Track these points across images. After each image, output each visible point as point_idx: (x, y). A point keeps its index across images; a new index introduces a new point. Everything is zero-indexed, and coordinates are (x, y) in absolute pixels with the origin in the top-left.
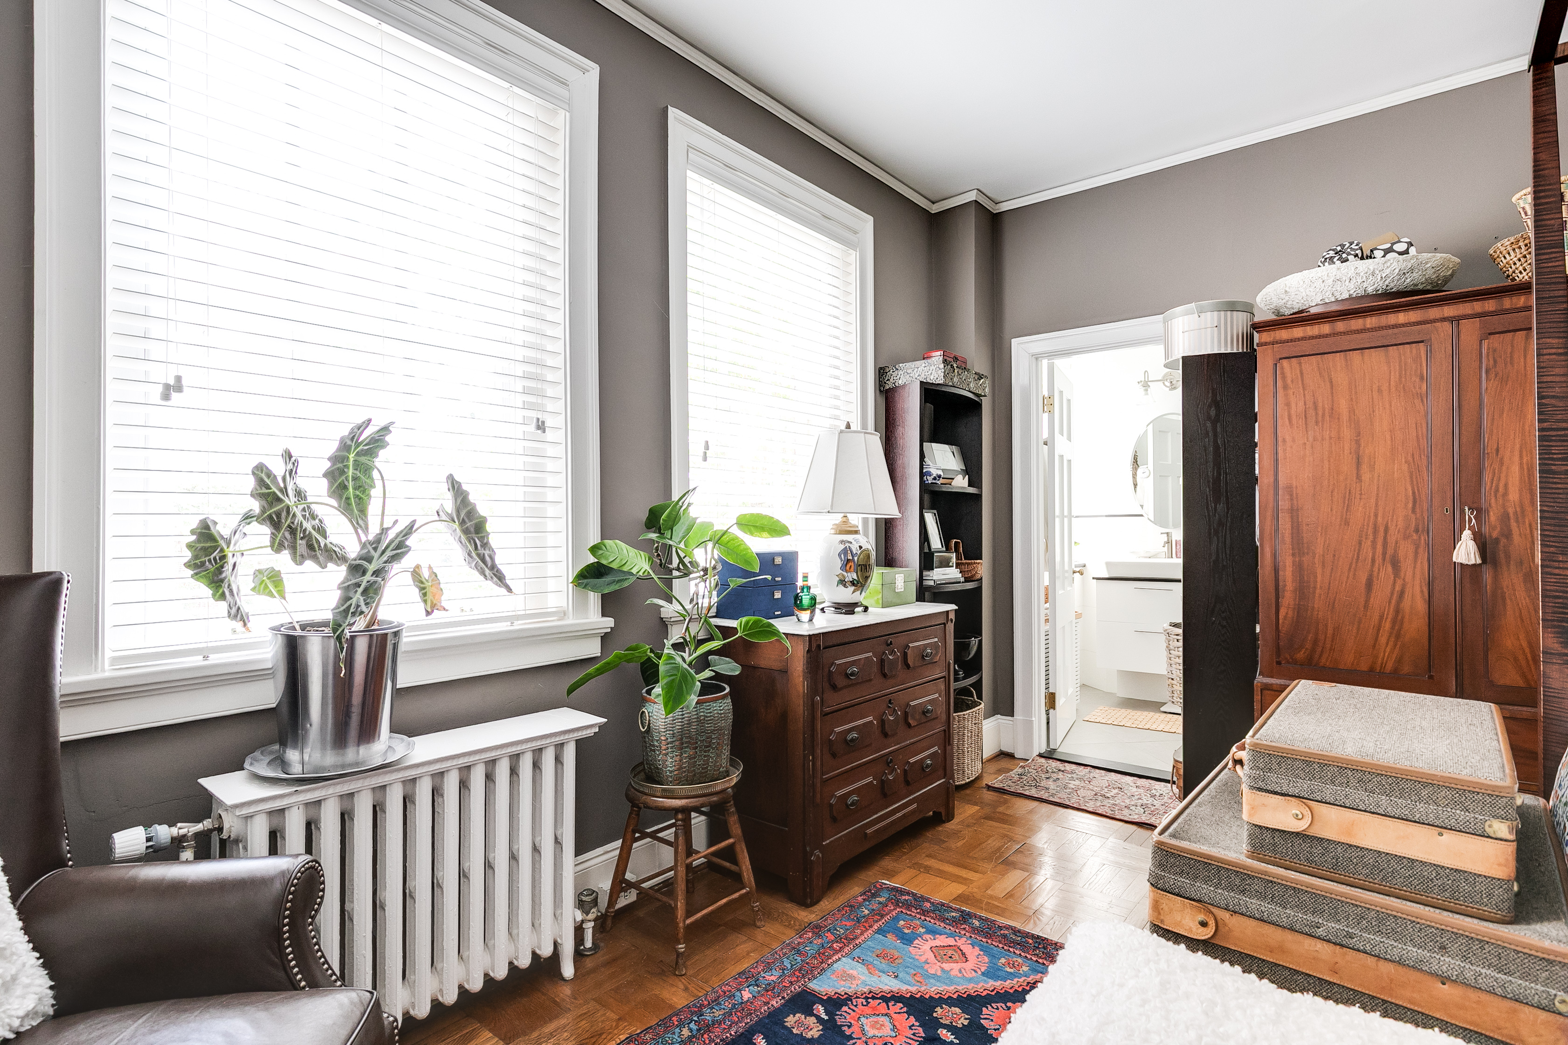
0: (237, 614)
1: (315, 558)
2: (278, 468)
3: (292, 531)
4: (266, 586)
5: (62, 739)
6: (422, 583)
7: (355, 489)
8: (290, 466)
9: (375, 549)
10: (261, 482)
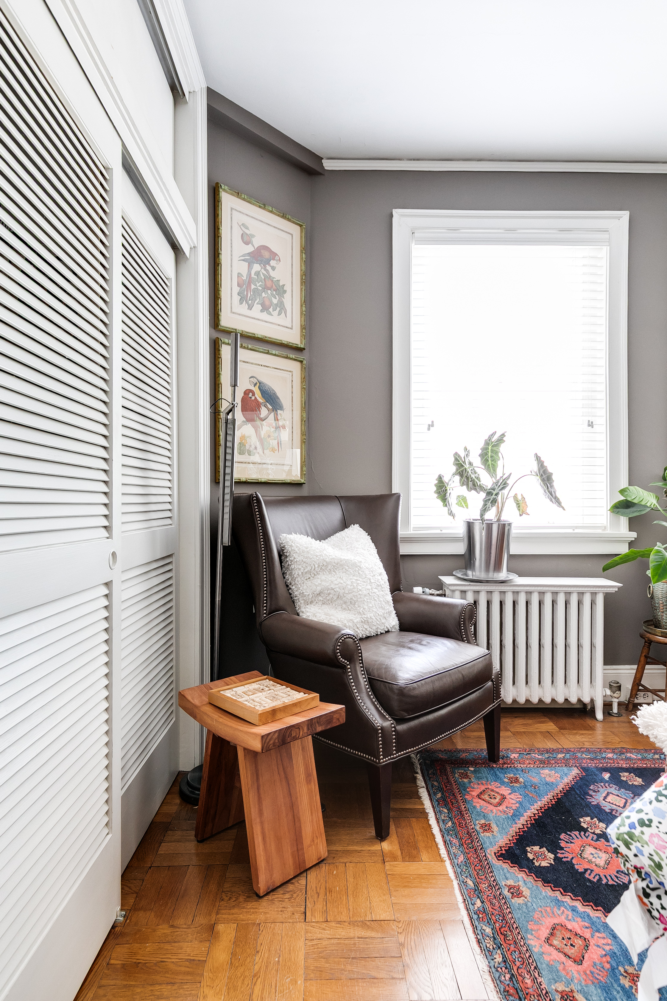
0: (451, 513)
1: (475, 490)
2: (462, 454)
3: (467, 478)
4: (461, 503)
5: (401, 554)
6: (518, 501)
7: (492, 461)
8: (467, 453)
9: (497, 485)
10: (456, 459)
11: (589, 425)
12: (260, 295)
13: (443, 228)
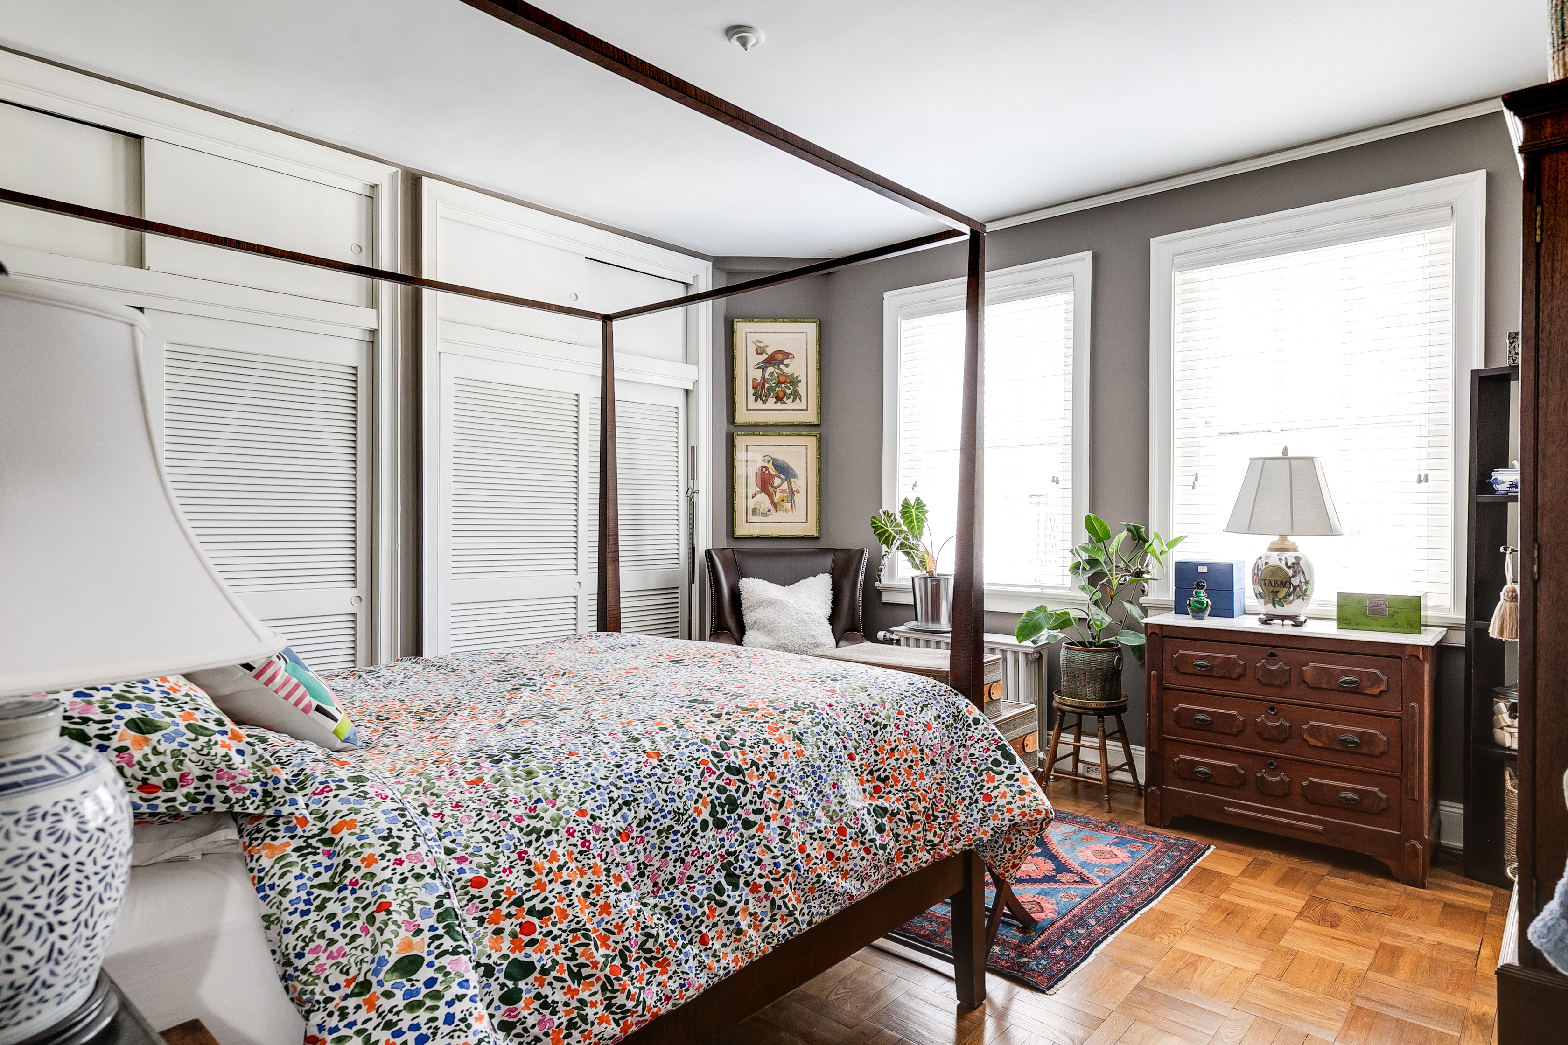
11: (1053, 482)
12: (773, 390)
13: (924, 301)
